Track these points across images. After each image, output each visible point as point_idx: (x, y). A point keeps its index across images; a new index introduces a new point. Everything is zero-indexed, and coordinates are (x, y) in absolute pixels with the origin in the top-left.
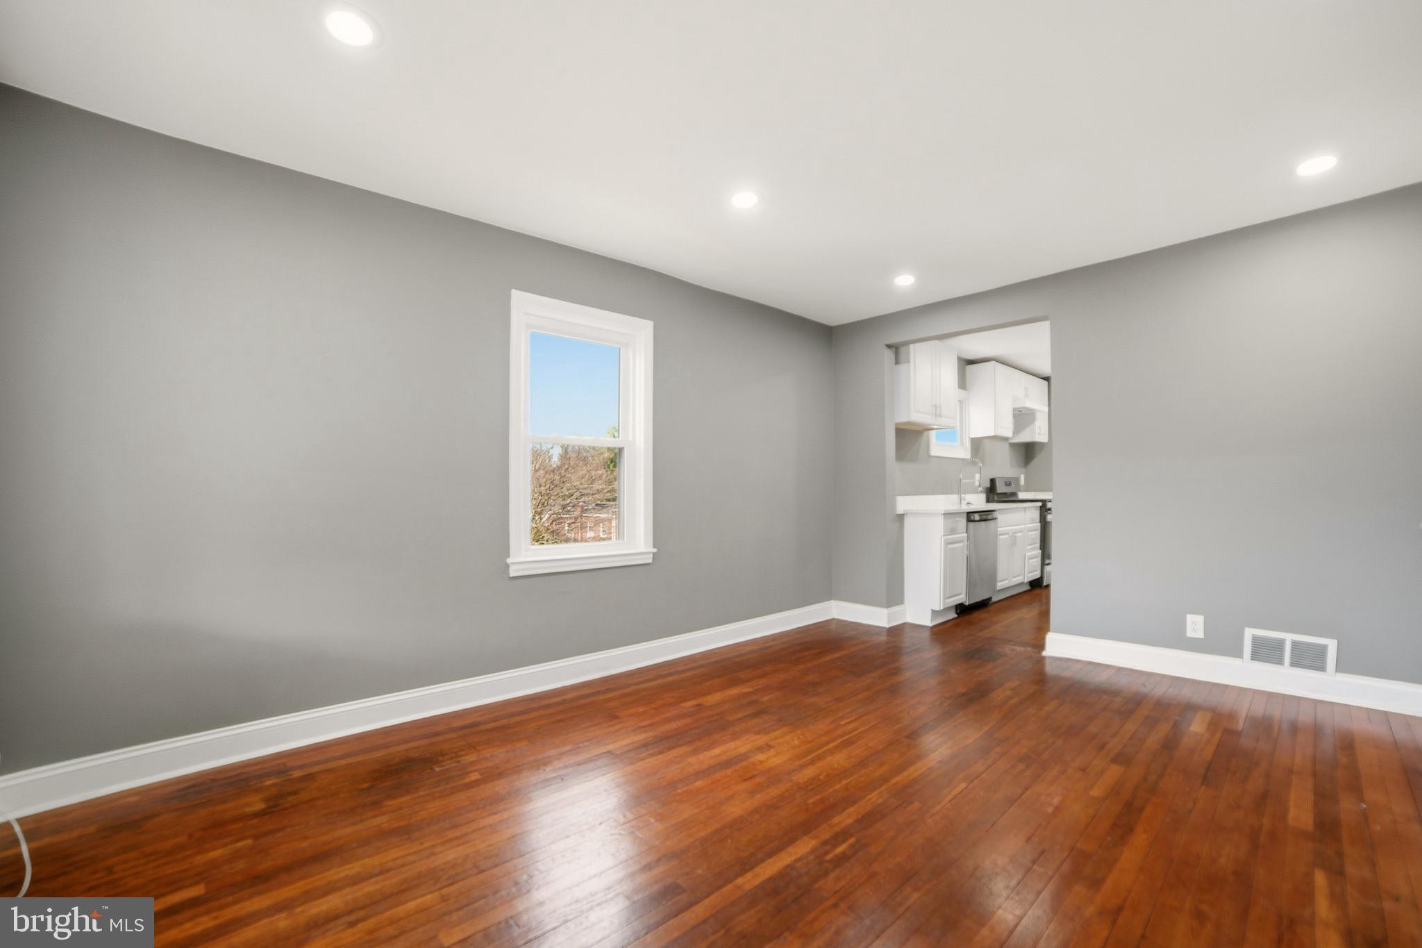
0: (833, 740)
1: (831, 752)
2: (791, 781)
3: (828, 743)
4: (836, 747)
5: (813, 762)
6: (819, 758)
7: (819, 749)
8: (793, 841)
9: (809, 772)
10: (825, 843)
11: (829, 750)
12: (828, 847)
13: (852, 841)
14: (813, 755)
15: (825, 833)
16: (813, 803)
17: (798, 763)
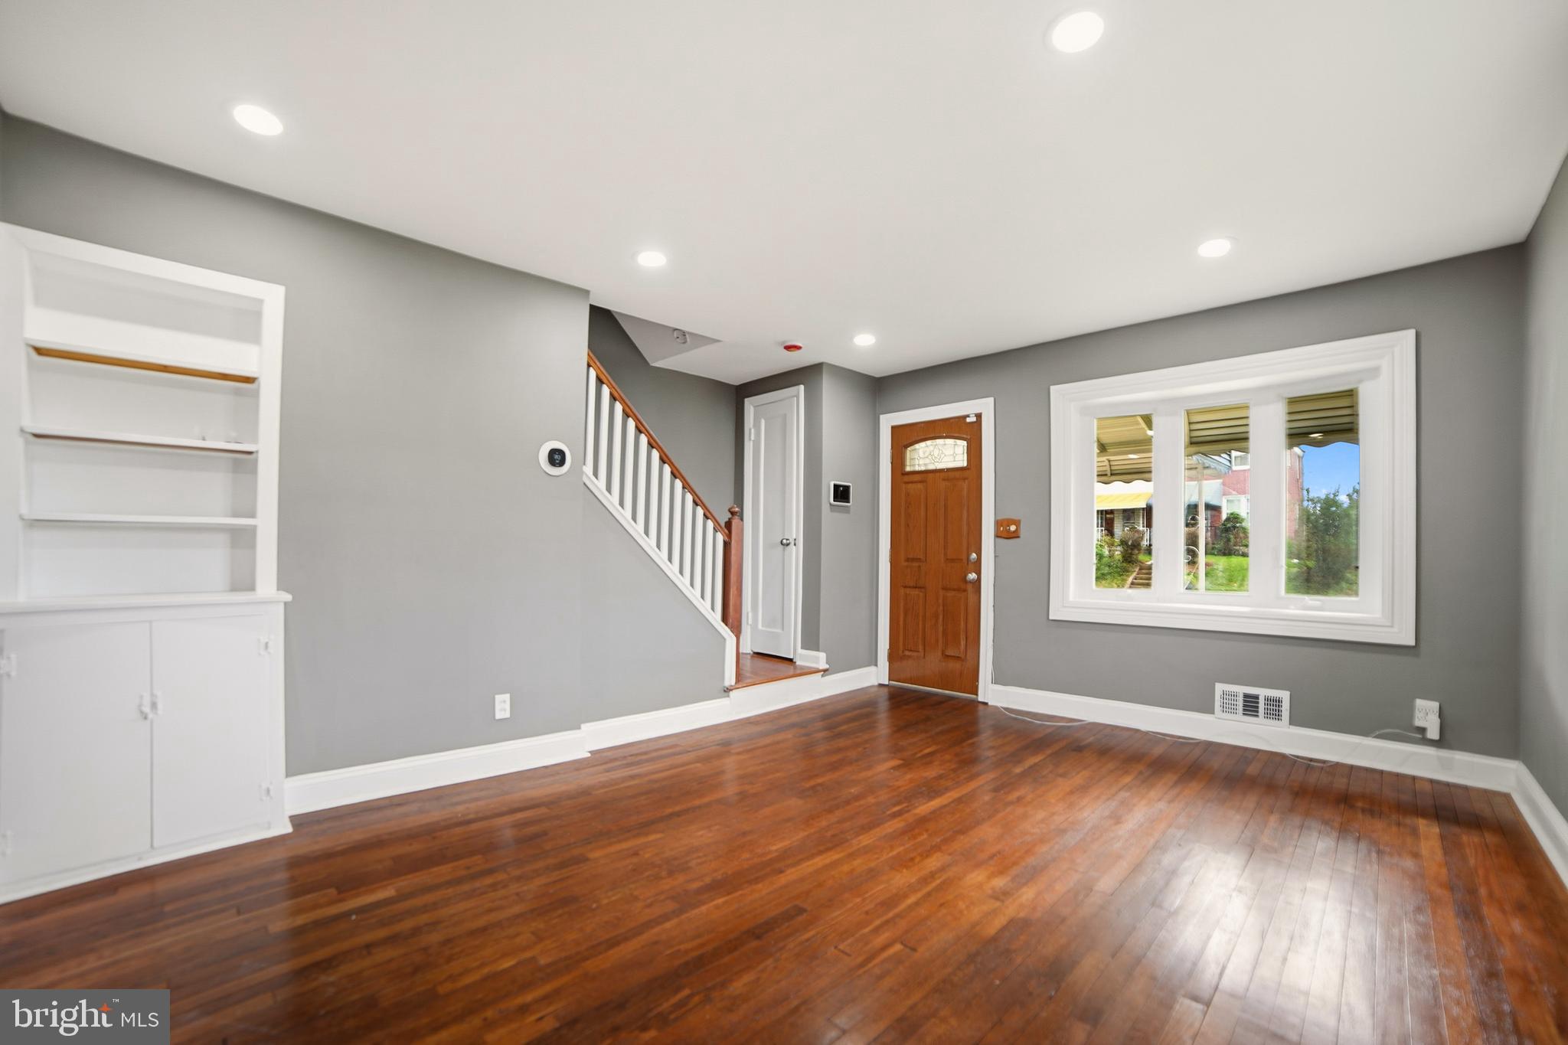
0: (911, 908)
1: (912, 889)
2: (950, 854)
3: (917, 904)
4: (906, 896)
5: (932, 875)
6: (925, 881)
7: (929, 894)
8: (933, 812)
9: (934, 862)
10: (908, 811)
11: (916, 891)
12: (906, 809)
13: (888, 813)
14: (934, 885)
15: (909, 817)
16: (923, 835)
17: (949, 874)
